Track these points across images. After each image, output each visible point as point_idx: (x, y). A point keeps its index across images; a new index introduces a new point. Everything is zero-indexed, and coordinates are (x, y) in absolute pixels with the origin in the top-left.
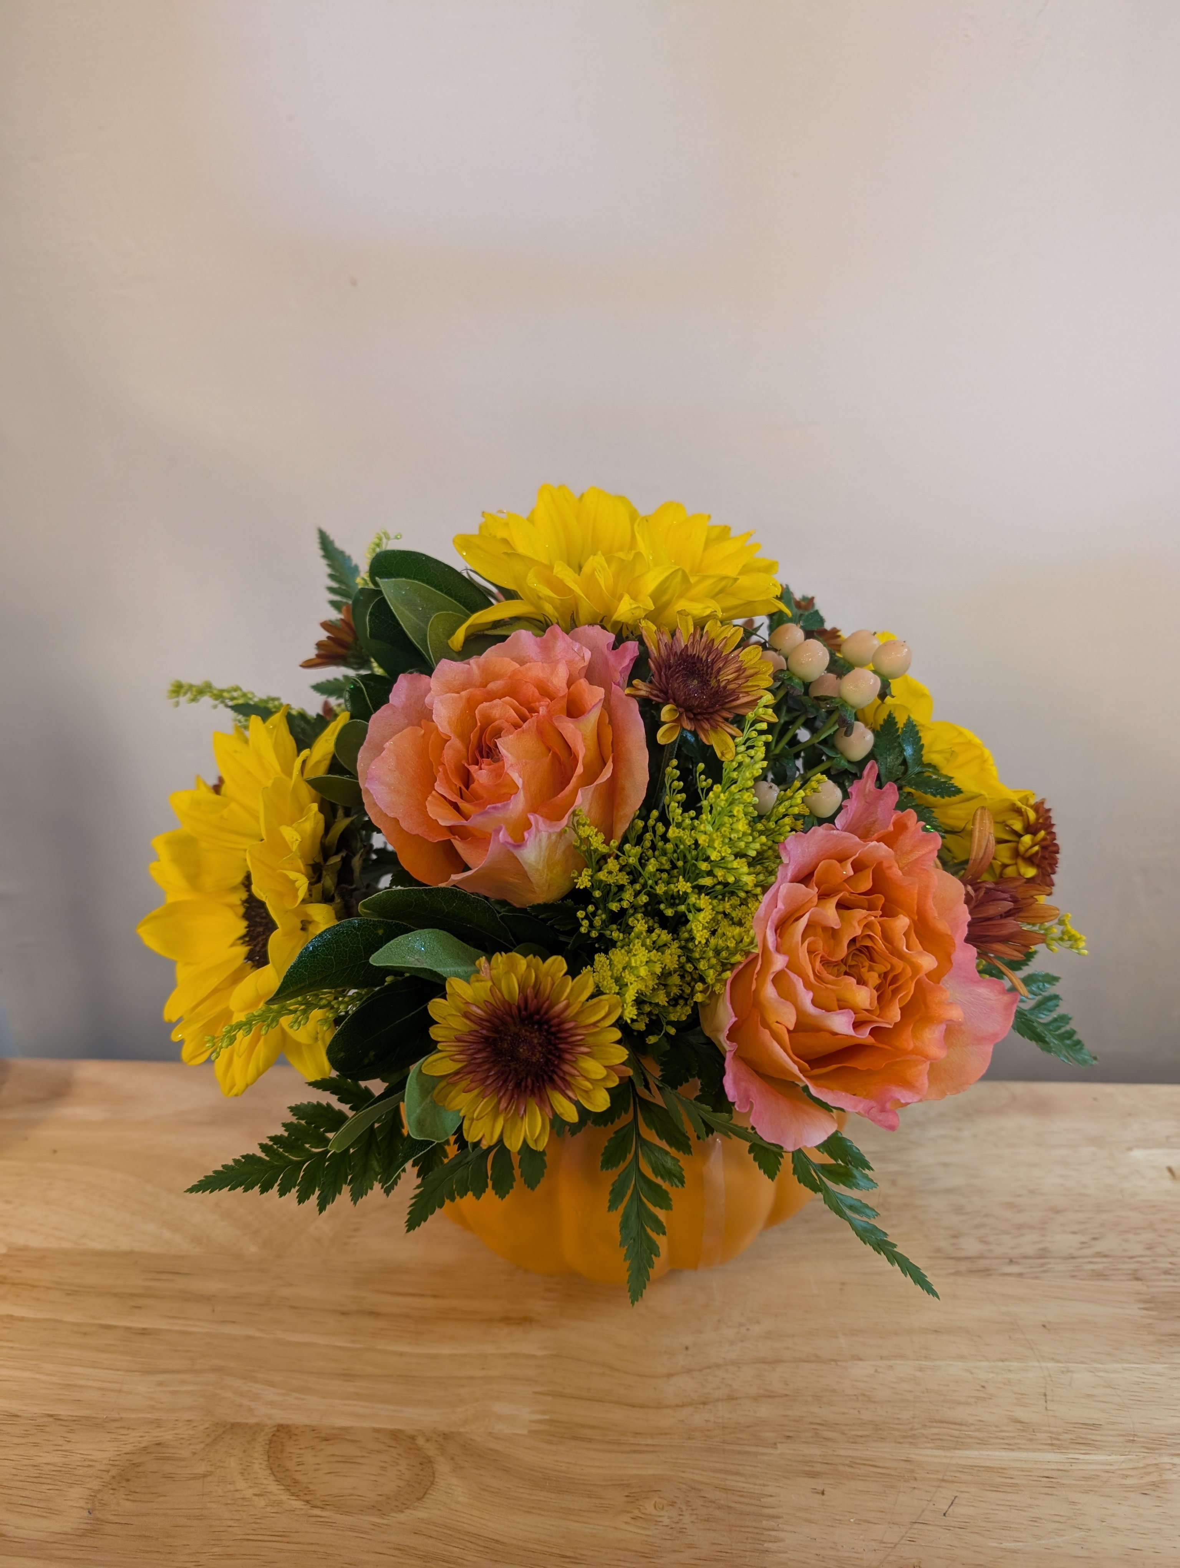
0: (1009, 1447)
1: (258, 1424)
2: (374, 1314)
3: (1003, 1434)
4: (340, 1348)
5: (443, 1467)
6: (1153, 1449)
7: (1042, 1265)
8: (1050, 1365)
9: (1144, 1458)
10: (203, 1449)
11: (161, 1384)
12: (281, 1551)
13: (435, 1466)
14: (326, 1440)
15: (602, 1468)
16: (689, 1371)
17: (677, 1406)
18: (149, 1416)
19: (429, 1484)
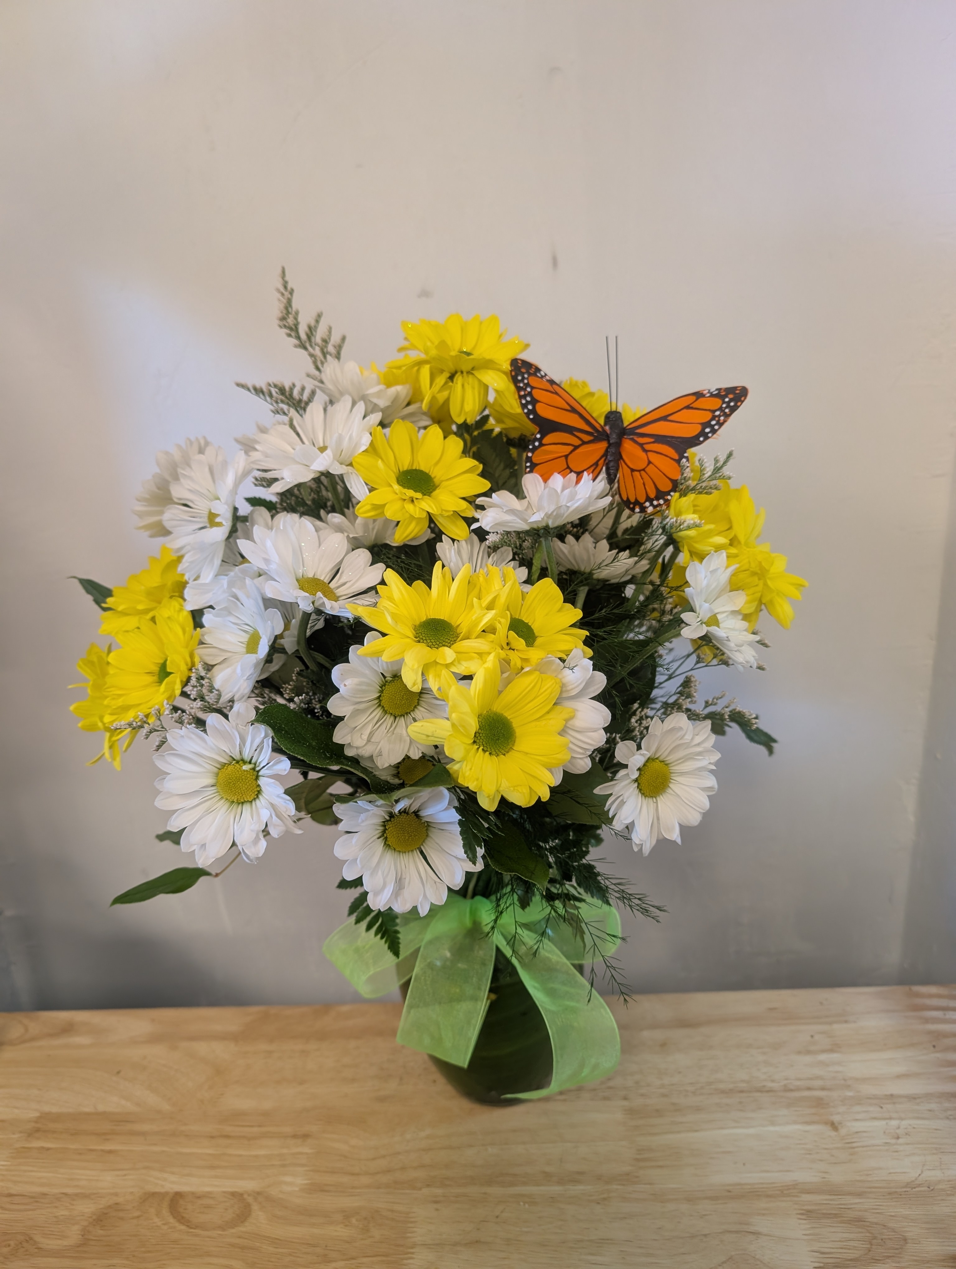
1: (166, 1193)
2: (227, 1137)
3: (536, 1179)
4: (209, 1154)
5: (255, 1207)
6: (609, 1182)
7: (577, 1094)
8: (569, 1145)
9: (603, 1187)
10: (138, 1205)
11: (118, 1176)
12: (174, 1248)
13: (252, 1207)
14: (199, 1197)
15: (333, 1204)
16: (384, 1157)
17: (376, 1173)
18: (111, 1191)
19: (247, 1215)
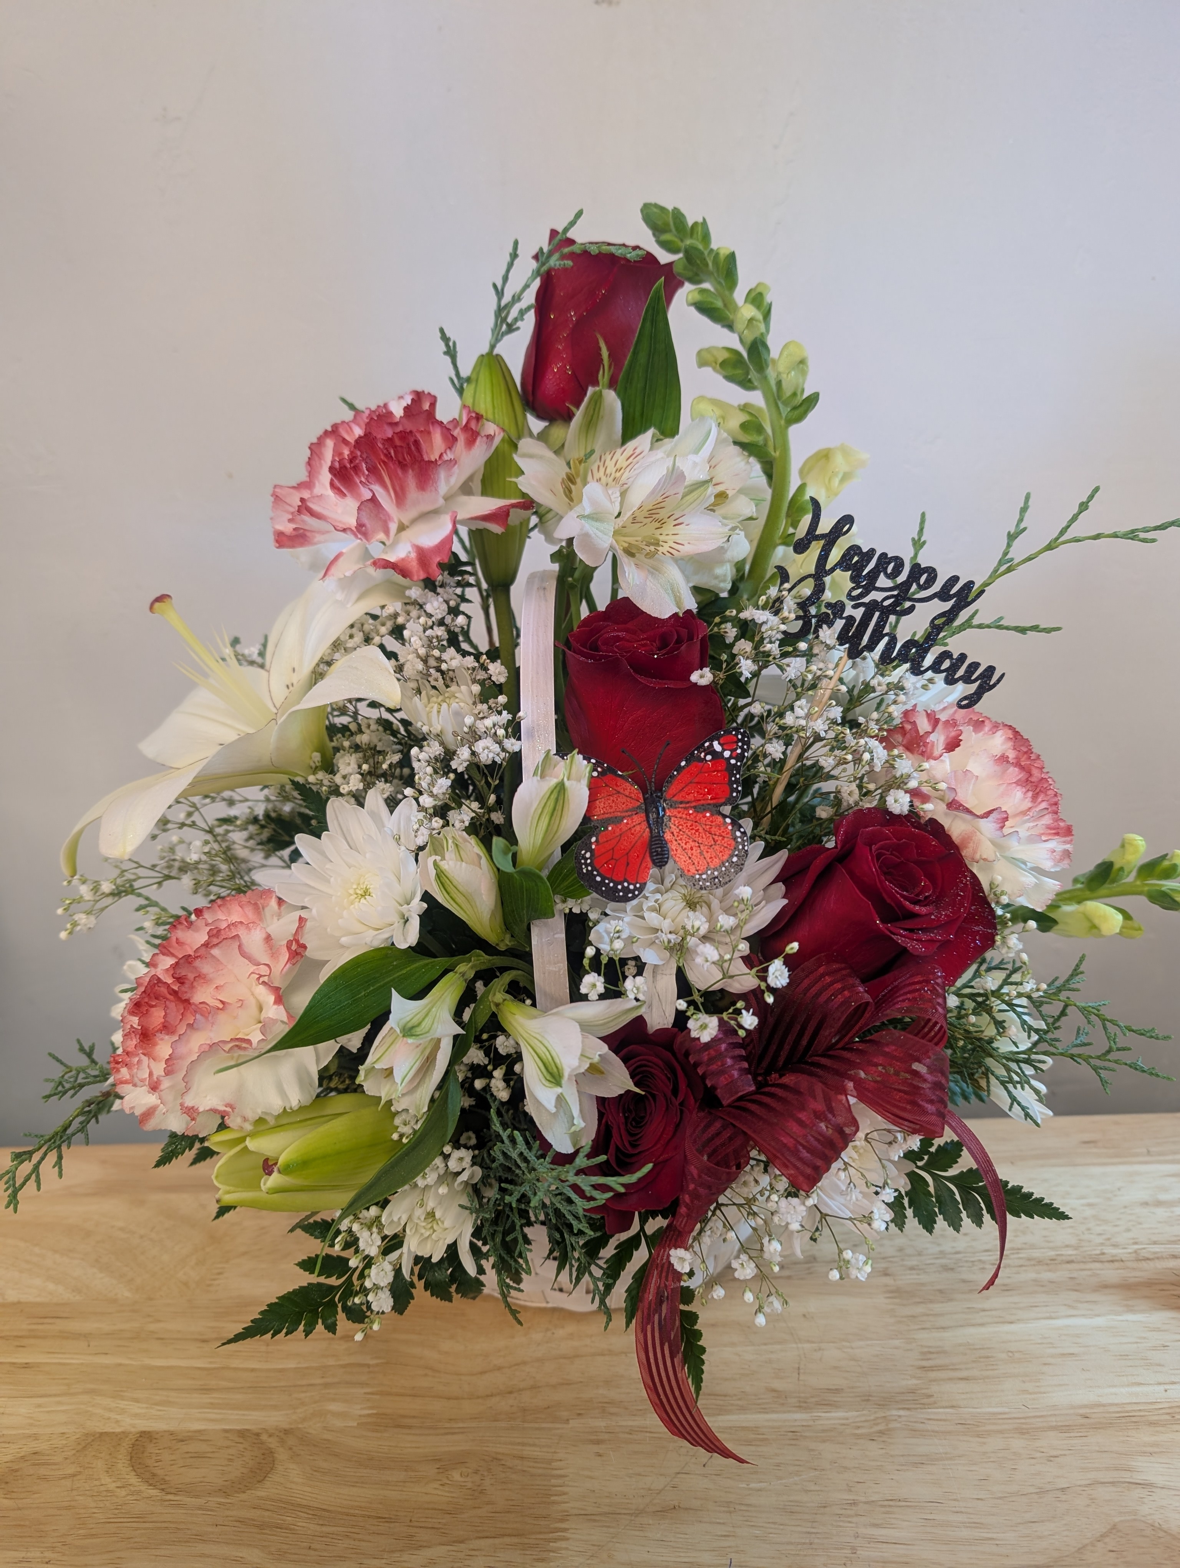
0: (765, 1411)
1: (123, 1432)
3: (760, 1401)
4: (199, 1368)
5: (282, 1455)
6: (883, 1405)
7: (809, 1269)
8: (807, 1346)
9: (875, 1412)
10: (74, 1455)
11: (39, 1406)
12: (137, 1529)
13: (276, 1455)
14: (182, 1441)
15: (418, 1448)
16: (499, 1368)
17: (487, 1396)
18: (27, 1431)
19: (269, 1469)
